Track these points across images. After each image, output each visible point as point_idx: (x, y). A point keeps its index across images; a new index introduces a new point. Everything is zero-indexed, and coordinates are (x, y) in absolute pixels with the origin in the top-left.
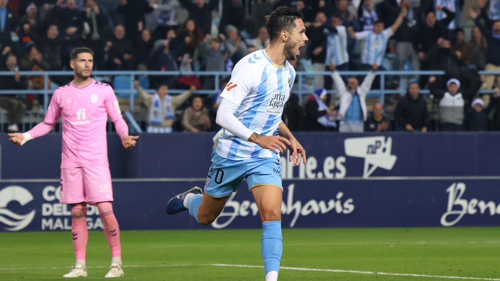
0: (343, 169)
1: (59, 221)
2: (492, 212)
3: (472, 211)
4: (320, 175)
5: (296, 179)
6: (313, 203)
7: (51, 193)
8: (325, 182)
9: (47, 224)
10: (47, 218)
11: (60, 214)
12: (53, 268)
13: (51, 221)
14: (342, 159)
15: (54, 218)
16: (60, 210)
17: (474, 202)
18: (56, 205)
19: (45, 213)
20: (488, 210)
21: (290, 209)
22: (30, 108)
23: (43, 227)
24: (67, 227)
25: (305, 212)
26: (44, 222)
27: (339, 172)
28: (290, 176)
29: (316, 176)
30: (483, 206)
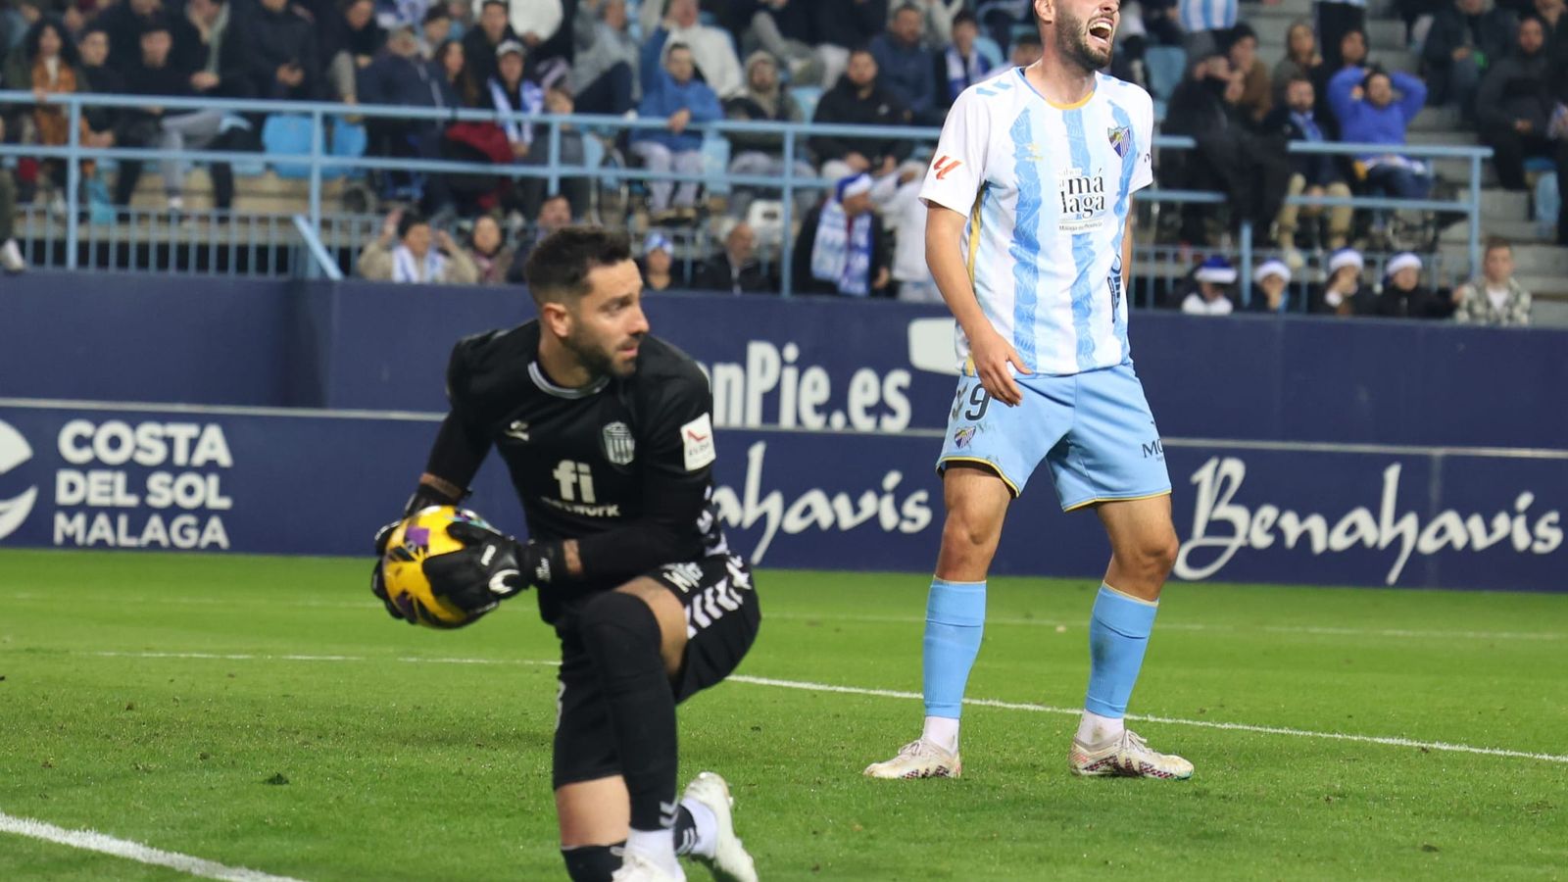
0: (902, 405)
1: (102, 520)
2: (1319, 545)
3: (1262, 540)
4: (838, 421)
5: (770, 427)
6: (816, 498)
7: (81, 442)
8: (852, 441)
9: (70, 530)
10: (71, 511)
11: (106, 501)
12: (106, 654)
13: (80, 520)
14: (900, 378)
15: (91, 512)
16: (106, 488)
17: (1268, 513)
18: (96, 476)
19: (63, 497)
20: (1305, 538)
21: (751, 515)
22: (27, 196)
23: (58, 538)
24: (124, 540)
25: (794, 524)
26: (61, 520)
27: (893, 413)
28: (754, 420)
29: (828, 423)
30: (1291, 526)
